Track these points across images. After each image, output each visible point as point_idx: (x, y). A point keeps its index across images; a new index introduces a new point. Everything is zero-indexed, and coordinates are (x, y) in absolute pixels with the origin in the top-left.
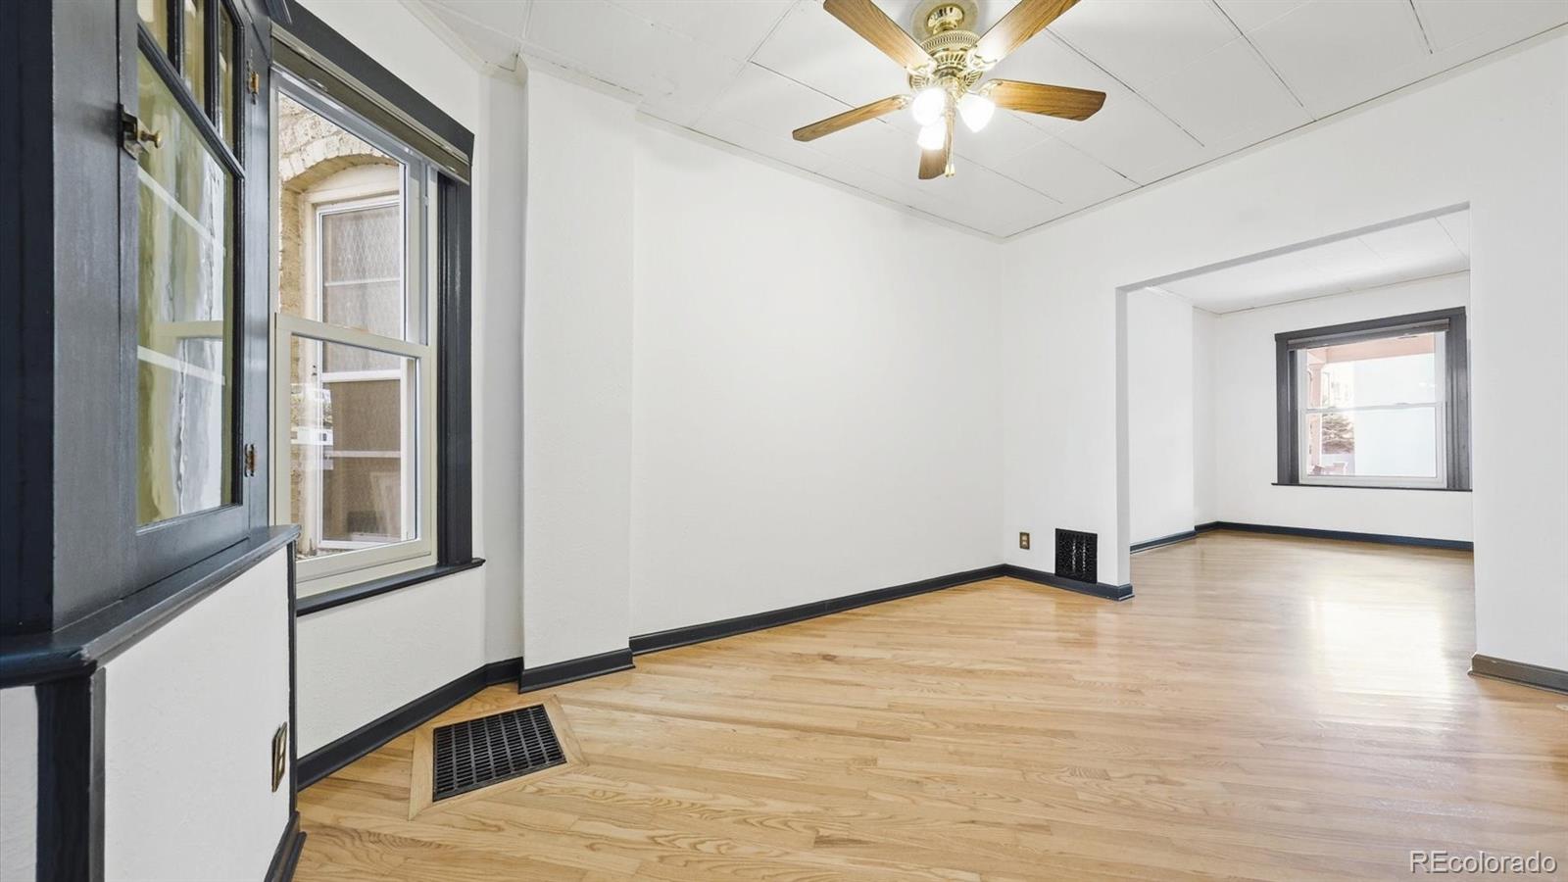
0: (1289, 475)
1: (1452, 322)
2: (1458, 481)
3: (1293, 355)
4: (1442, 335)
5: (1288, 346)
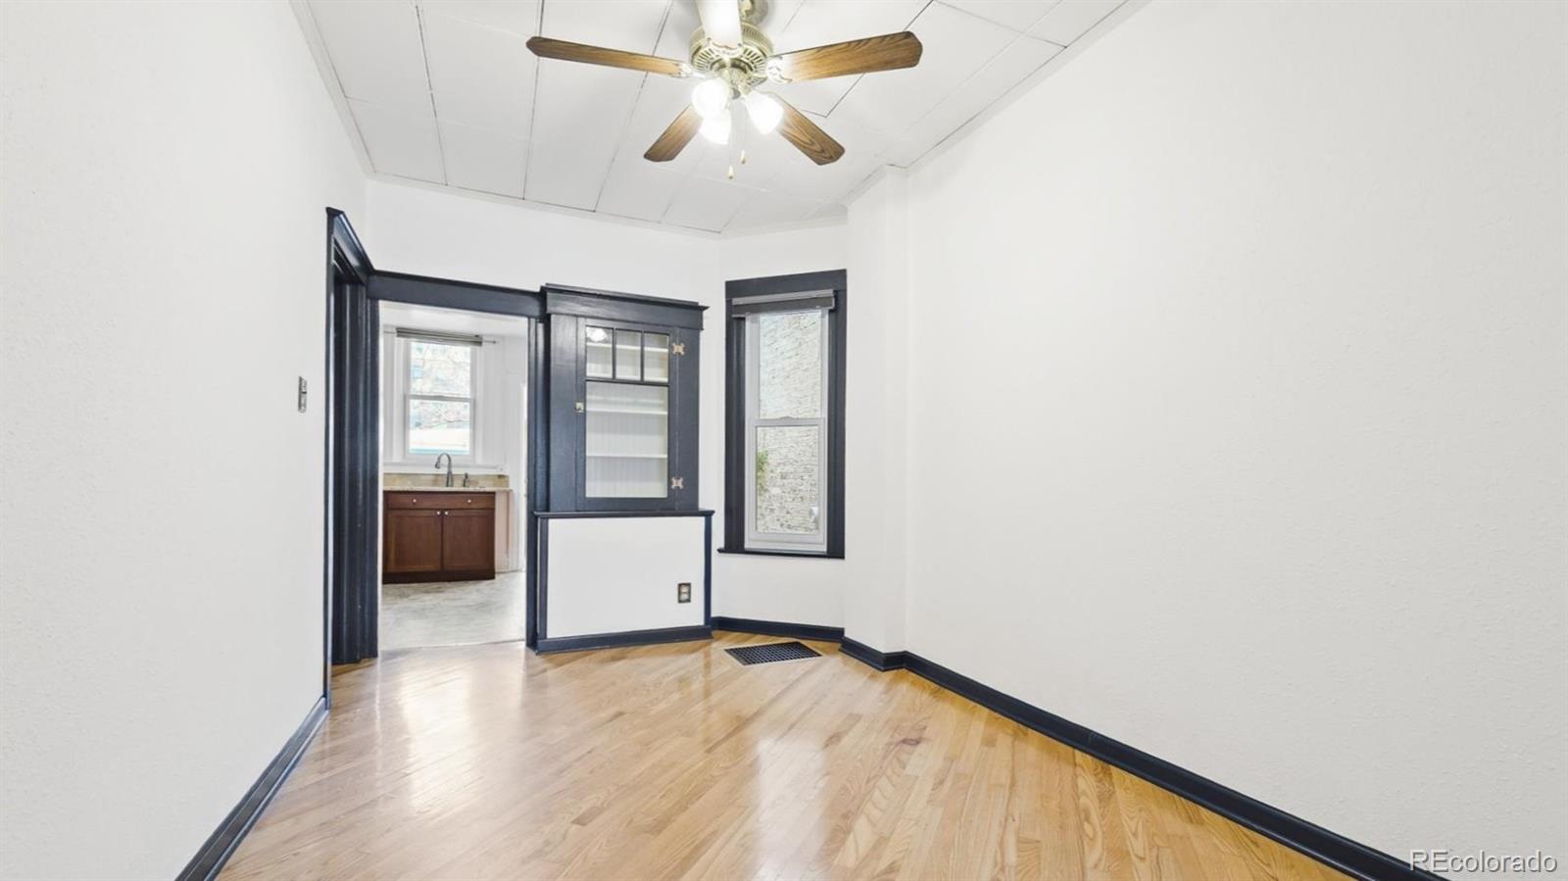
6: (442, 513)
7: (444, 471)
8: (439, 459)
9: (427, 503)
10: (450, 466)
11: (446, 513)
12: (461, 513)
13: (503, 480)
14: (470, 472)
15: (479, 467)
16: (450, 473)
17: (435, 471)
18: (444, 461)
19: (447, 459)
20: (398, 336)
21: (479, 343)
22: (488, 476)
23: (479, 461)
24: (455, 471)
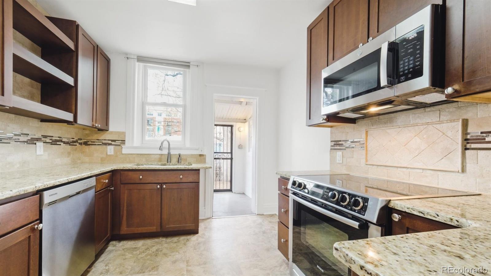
6: (161, 187)
7: (165, 152)
8: (162, 144)
9: (151, 178)
10: (169, 149)
11: (164, 186)
12: (175, 186)
13: (202, 157)
14: (182, 152)
15: (188, 149)
16: (169, 154)
17: (159, 152)
18: (166, 145)
19: (167, 143)
20: (137, 62)
21: (188, 66)
22: (192, 155)
23: (188, 145)
24: (172, 152)
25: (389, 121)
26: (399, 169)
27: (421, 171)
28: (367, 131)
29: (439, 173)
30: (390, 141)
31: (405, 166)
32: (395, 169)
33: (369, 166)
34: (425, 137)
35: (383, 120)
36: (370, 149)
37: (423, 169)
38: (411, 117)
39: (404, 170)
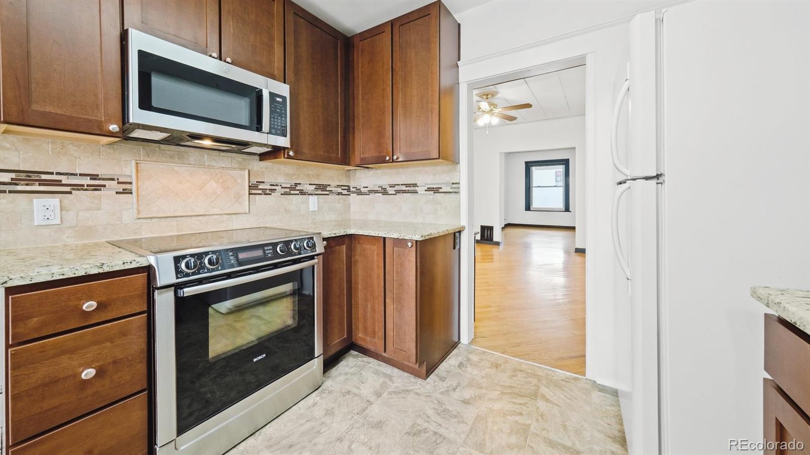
0: (528, 208)
1: (566, 163)
2: (567, 209)
3: (529, 168)
4: (564, 166)
5: (529, 165)
25: (178, 155)
26: (194, 218)
27: (218, 216)
28: (137, 163)
29: (233, 216)
30: (180, 183)
31: (201, 214)
32: (189, 219)
33: (142, 221)
34: (220, 181)
35: (168, 152)
36: (143, 193)
37: (220, 214)
38: (206, 158)
39: (201, 218)
